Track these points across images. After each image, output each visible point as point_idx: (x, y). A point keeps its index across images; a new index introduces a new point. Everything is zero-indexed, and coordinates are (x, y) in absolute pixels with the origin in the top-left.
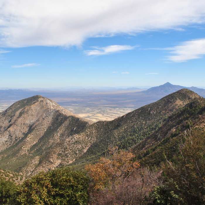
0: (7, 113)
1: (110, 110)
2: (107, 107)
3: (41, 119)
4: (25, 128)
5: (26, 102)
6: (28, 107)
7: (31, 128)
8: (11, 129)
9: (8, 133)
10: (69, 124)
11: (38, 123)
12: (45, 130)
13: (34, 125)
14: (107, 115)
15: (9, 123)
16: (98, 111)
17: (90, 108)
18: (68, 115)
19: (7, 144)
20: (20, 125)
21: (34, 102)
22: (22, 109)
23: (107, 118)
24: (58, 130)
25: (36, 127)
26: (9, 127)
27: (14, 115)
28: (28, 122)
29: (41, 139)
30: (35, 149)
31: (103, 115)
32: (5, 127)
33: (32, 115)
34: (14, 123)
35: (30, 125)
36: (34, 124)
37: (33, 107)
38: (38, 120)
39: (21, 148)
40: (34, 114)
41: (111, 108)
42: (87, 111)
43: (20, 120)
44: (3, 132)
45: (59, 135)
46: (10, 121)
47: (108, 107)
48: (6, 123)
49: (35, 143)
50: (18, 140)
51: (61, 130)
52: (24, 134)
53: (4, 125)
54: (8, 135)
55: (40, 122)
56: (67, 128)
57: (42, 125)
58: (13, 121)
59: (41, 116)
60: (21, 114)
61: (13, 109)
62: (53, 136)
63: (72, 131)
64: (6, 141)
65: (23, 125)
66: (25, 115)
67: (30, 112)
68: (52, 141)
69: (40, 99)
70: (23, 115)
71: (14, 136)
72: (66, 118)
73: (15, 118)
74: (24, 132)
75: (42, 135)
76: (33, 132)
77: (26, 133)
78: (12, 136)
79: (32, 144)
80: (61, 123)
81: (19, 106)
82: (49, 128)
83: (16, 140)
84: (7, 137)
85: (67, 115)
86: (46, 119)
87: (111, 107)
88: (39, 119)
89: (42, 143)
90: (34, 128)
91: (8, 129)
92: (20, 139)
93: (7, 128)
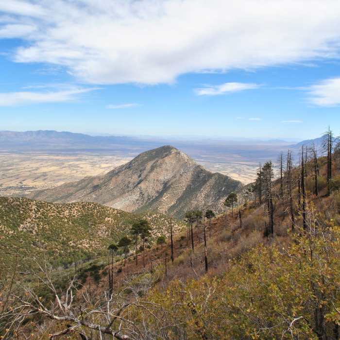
0: (132, 166)
1: (248, 169)
2: (243, 164)
3: (178, 176)
4: (159, 185)
5: (155, 154)
6: (161, 160)
7: (166, 186)
8: (142, 185)
9: (139, 190)
10: (215, 183)
11: (174, 180)
12: (184, 189)
13: (170, 183)
14: (245, 176)
15: (139, 178)
16: (231, 170)
17: (219, 165)
18: (213, 172)
19: (138, 203)
20: (152, 181)
21: (166, 153)
22: (154, 161)
23: (245, 179)
24: (202, 189)
25: (172, 184)
26: (139, 183)
27: (145, 169)
28: (161, 178)
29: (180, 200)
30: (175, 211)
31: (239, 175)
32: (134, 183)
33: (167, 170)
34: (145, 178)
35: (164, 182)
36: (169, 181)
37: (167, 159)
38: (174, 177)
39: (157, 208)
40: (169, 169)
41: (248, 167)
42: (216, 169)
43: (152, 175)
44: (132, 188)
45: (203, 196)
46: (140, 176)
47: (245, 166)
48: (135, 178)
49: (173, 203)
50: (151, 199)
51: (205, 190)
52: (157, 192)
53: (132, 181)
54: (139, 193)
55: (177, 178)
56: (213, 188)
57: (180, 183)
58: (143, 176)
59: (178, 171)
60: (153, 168)
61: (140, 162)
62: (196, 196)
63: (219, 192)
64: (137, 200)
65: (155, 181)
66: (158, 170)
67: (164, 166)
68: (196, 203)
69: (173, 151)
70: (155, 169)
71: (146, 195)
72: (210, 175)
73: (145, 172)
74: (158, 190)
75: (180, 194)
76: (170, 191)
77: (160, 191)
78: (143, 194)
79: (170, 206)
80: (204, 182)
81: (146, 158)
82: (189, 187)
83: (149, 199)
84: (138, 195)
85: (211, 172)
86: (184, 175)
87: (249, 165)
88: (175, 175)
89: (182, 204)
90: (170, 186)
91: (139, 186)
92: (154, 198)
93: (137, 185)
